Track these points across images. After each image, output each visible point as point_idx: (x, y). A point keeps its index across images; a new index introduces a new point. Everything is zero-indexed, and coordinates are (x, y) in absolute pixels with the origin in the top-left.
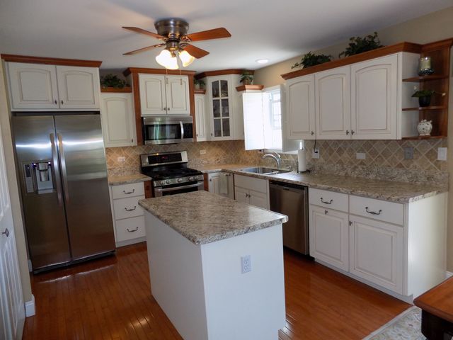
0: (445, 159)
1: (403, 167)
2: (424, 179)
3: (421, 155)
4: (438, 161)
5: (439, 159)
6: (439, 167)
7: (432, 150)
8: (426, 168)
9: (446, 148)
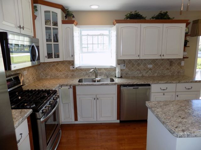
0: (183, 65)
1: (169, 69)
2: (176, 73)
3: (175, 64)
4: (181, 66)
5: (182, 65)
6: (181, 68)
7: (179, 62)
8: (177, 69)
9: (184, 61)
